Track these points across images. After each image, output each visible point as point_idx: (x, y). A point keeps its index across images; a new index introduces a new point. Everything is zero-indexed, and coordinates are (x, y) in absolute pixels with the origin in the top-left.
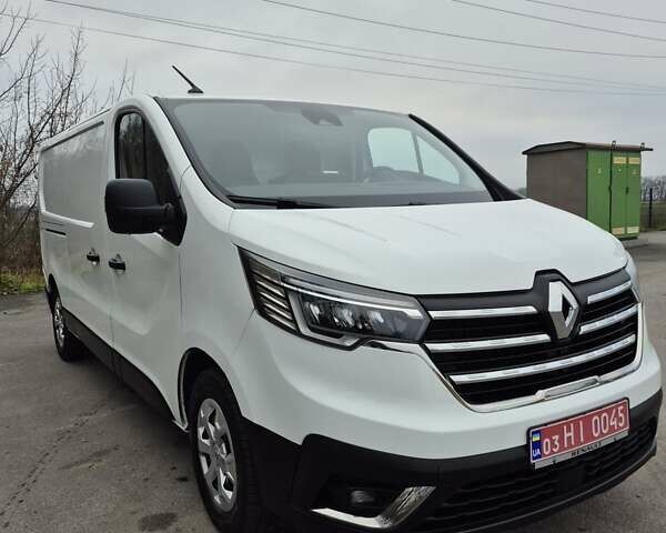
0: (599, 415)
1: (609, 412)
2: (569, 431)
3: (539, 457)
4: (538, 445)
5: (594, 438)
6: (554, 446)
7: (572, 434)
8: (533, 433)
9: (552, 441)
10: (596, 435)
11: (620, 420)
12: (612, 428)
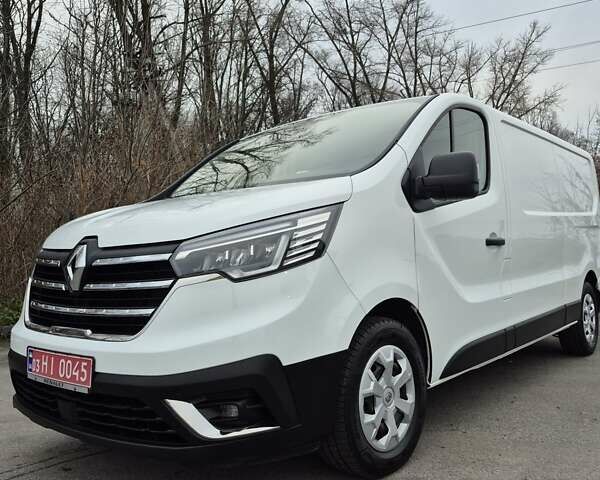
1: (74, 361)
5: (59, 377)
10: (62, 376)
12: (74, 377)
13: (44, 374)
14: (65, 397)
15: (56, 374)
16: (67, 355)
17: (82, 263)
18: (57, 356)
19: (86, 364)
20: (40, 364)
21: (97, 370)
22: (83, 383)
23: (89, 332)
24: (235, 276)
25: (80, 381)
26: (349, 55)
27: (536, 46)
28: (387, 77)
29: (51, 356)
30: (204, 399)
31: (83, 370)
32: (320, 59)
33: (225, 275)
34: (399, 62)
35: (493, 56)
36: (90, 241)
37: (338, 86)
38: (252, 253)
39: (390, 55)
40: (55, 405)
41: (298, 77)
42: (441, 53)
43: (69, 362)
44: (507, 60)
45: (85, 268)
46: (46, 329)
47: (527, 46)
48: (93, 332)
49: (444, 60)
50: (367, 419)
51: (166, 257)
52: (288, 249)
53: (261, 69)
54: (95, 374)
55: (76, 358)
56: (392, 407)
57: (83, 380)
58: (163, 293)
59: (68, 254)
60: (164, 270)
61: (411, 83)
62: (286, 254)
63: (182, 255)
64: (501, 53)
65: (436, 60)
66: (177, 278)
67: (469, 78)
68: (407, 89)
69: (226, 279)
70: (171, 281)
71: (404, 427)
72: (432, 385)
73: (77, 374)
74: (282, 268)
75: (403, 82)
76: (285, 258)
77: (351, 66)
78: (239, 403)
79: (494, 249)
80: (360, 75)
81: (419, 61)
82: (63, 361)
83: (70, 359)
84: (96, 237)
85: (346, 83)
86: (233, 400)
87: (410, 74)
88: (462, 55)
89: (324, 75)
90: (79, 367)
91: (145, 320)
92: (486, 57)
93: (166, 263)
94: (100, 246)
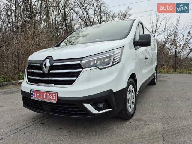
0: (47, 93)
1: (50, 94)
2: (38, 94)
3: (32, 97)
4: (32, 94)
6: (35, 96)
7: (39, 95)
8: (32, 91)
9: (35, 94)
10: (45, 98)
11: (53, 97)
13: (38, 97)
14: (46, 104)
15: (43, 97)
16: (47, 92)
17: (48, 64)
18: (43, 92)
19: (54, 94)
20: (36, 95)
21: (59, 96)
22: (54, 100)
23: (53, 85)
24: (100, 68)
25: (52, 99)
26: (85, 12)
27: (129, 13)
28: (94, 19)
29: (40, 92)
30: (93, 103)
31: (53, 96)
32: (77, 13)
33: (98, 68)
34: (97, 15)
35: (119, 14)
36: (50, 58)
37: (82, 20)
38: (103, 61)
39: (95, 13)
40: (42, 106)
41: (72, 17)
42: (107, 13)
43: (48, 94)
44: (122, 16)
45: (50, 66)
46: (36, 84)
47: (127, 12)
48: (55, 85)
49: (107, 15)
50: (128, 104)
51: (79, 62)
52: (114, 60)
53: (62, 14)
54: (58, 97)
55: (50, 93)
56: (132, 101)
57: (54, 99)
58: (79, 73)
59: (42, 62)
60: (79, 66)
61: (100, 20)
62: (113, 61)
63: (84, 62)
64: (120, 14)
65: (106, 15)
66: (83, 69)
67: (113, 20)
68: (99, 22)
69: (98, 69)
70: (81, 69)
71: (133, 105)
72: (137, 94)
73: (51, 97)
74: (112, 65)
75: (98, 20)
76: (113, 62)
77: (85, 15)
78: (103, 103)
79: (146, 60)
80: (88, 18)
81: (101, 15)
82: (45, 93)
83: (48, 93)
84: (52, 57)
85: (84, 19)
86: (101, 103)
87: (99, 18)
88: (112, 14)
89: (78, 17)
90: (52, 95)
91: (74, 81)
92: (117, 15)
93: (79, 64)
94: (54, 59)
